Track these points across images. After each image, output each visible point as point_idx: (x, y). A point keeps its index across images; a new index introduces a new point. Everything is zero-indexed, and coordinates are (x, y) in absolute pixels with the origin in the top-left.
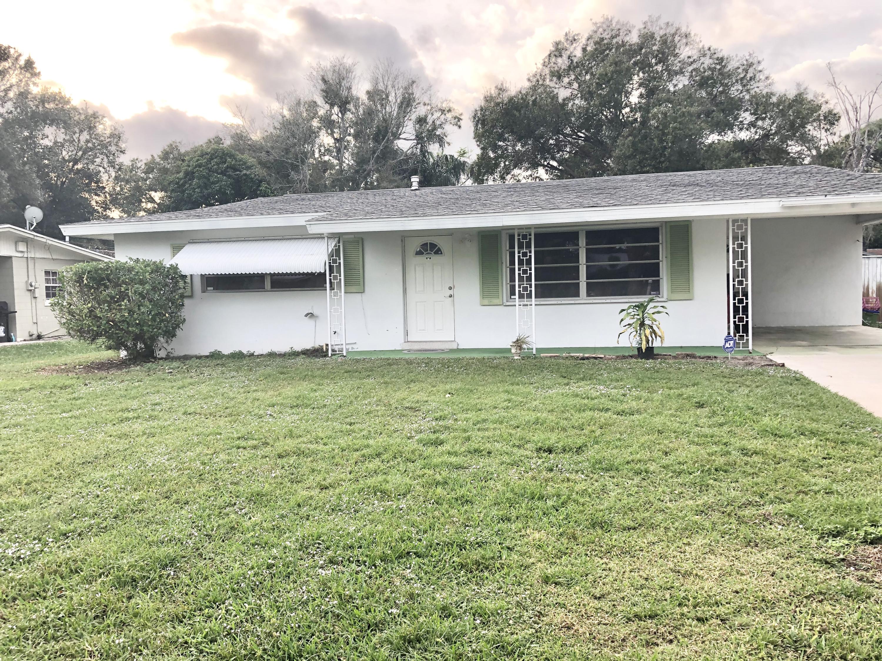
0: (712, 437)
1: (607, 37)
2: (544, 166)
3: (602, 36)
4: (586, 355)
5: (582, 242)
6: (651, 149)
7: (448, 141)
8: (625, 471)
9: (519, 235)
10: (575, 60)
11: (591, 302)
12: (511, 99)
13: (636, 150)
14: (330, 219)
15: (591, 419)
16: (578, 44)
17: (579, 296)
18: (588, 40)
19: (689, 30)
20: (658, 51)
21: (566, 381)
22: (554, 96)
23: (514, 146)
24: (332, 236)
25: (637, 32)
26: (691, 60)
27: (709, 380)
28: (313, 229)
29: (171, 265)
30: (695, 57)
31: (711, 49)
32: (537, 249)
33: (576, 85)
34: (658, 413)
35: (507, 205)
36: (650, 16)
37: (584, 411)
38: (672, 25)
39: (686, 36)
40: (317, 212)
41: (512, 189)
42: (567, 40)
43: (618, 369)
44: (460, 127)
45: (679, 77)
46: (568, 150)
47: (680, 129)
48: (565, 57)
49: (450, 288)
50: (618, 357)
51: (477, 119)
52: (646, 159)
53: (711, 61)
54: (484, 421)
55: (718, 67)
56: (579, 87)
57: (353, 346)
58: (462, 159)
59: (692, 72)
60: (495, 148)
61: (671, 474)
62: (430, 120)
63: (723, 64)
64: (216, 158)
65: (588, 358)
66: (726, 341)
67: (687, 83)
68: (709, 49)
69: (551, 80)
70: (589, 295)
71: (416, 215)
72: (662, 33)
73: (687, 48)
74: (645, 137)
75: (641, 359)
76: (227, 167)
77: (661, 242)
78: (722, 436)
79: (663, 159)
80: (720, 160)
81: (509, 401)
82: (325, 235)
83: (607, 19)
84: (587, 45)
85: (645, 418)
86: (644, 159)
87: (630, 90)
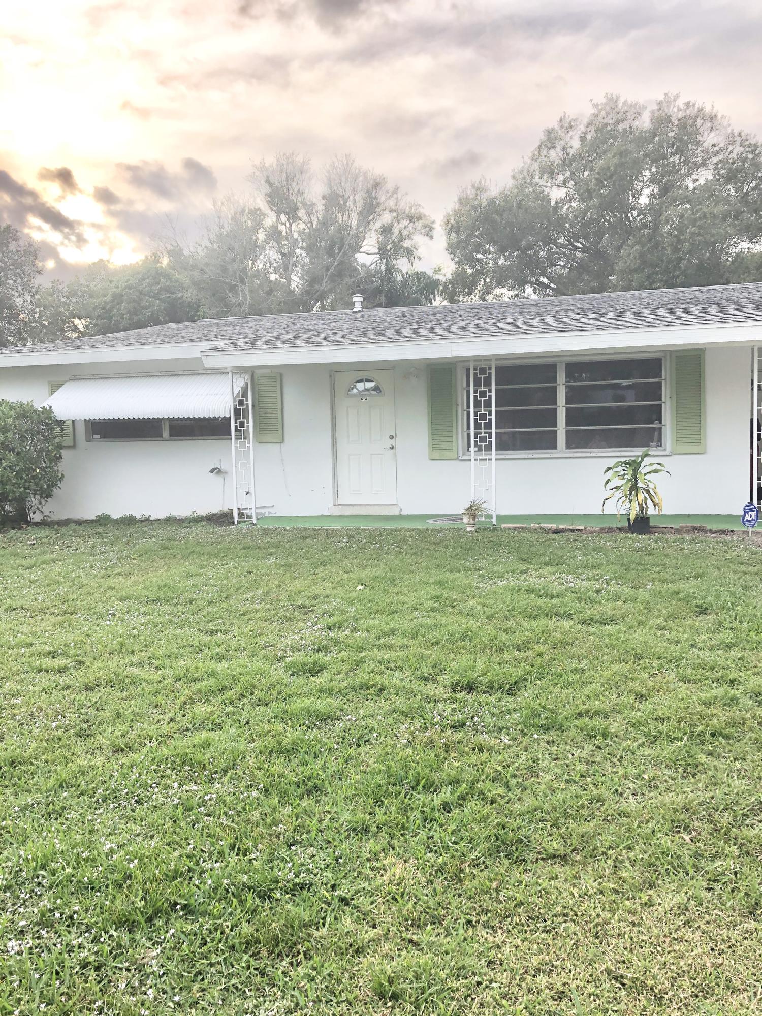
0: (712, 668)
1: (611, 122)
2: (532, 284)
3: (605, 121)
4: (561, 527)
5: (561, 377)
6: (662, 260)
7: (419, 255)
8: (573, 732)
9: (475, 369)
10: (572, 152)
11: (571, 455)
12: (491, 202)
13: (644, 262)
14: (235, 348)
15: (543, 632)
16: (575, 131)
17: (555, 447)
18: (587, 127)
19: (714, 111)
20: (675, 138)
21: (523, 567)
22: (543, 197)
23: (496, 261)
24: (239, 371)
25: (650, 114)
26: (717, 148)
27: (719, 569)
28: (212, 362)
29: (43, 408)
30: (722, 145)
31: (743, 134)
32: (500, 387)
33: (571, 184)
34: (641, 623)
35: (460, 330)
36: (666, 95)
37: (535, 617)
38: (694, 105)
39: (711, 119)
40: (222, 339)
41: (476, 310)
42: (562, 127)
43: (597, 550)
44: (432, 238)
45: (702, 171)
46: (562, 263)
47: (699, 235)
48: (559, 147)
49: (392, 438)
50: (602, 529)
51: (450, 226)
52: (657, 274)
53: (742, 149)
54: (393, 631)
55: (750, 156)
56: (575, 185)
57: (271, 510)
58: (437, 277)
59: (717, 164)
60: (472, 261)
61: (643, 739)
62: (396, 231)
63: (757, 152)
64: (148, 278)
65: (563, 531)
66: (746, 511)
67: (710, 177)
68: (740, 135)
69: (541, 178)
70: (569, 446)
71: (341, 343)
72: (681, 115)
73: (713, 134)
74: (657, 245)
75: (633, 533)
76: (160, 290)
77: (663, 377)
78: (729, 668)
79: (677, 273)
80: (749, 272)
81: (437, 598)
82: (229, 370)
83: (611, 99)
84: (586, 133)
85: (620, 631)
86: (653, 273)
87: (638, 188)
